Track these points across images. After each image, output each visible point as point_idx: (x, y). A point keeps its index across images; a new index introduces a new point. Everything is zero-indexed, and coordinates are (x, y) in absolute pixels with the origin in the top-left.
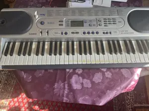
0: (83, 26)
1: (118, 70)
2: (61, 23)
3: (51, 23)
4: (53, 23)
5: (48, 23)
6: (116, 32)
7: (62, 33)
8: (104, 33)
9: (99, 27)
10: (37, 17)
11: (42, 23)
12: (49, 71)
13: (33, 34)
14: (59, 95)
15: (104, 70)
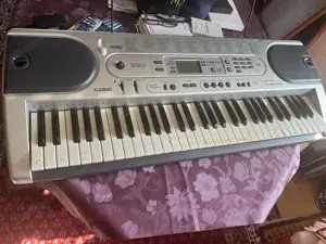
0: (201, 72)
1: (267, 152)
2: (159, 66)
3: (139, 66)
4: (144, 65)
5: (133, 65)
6: (256, 83)
7: (165, 87)
8: (238, 85)
9: (228, 74)
10: (105, 52)
11: (119, 66)
12: (145, 170)
13: (104, 90)
14: (183, 219)
15: (247, 155)
